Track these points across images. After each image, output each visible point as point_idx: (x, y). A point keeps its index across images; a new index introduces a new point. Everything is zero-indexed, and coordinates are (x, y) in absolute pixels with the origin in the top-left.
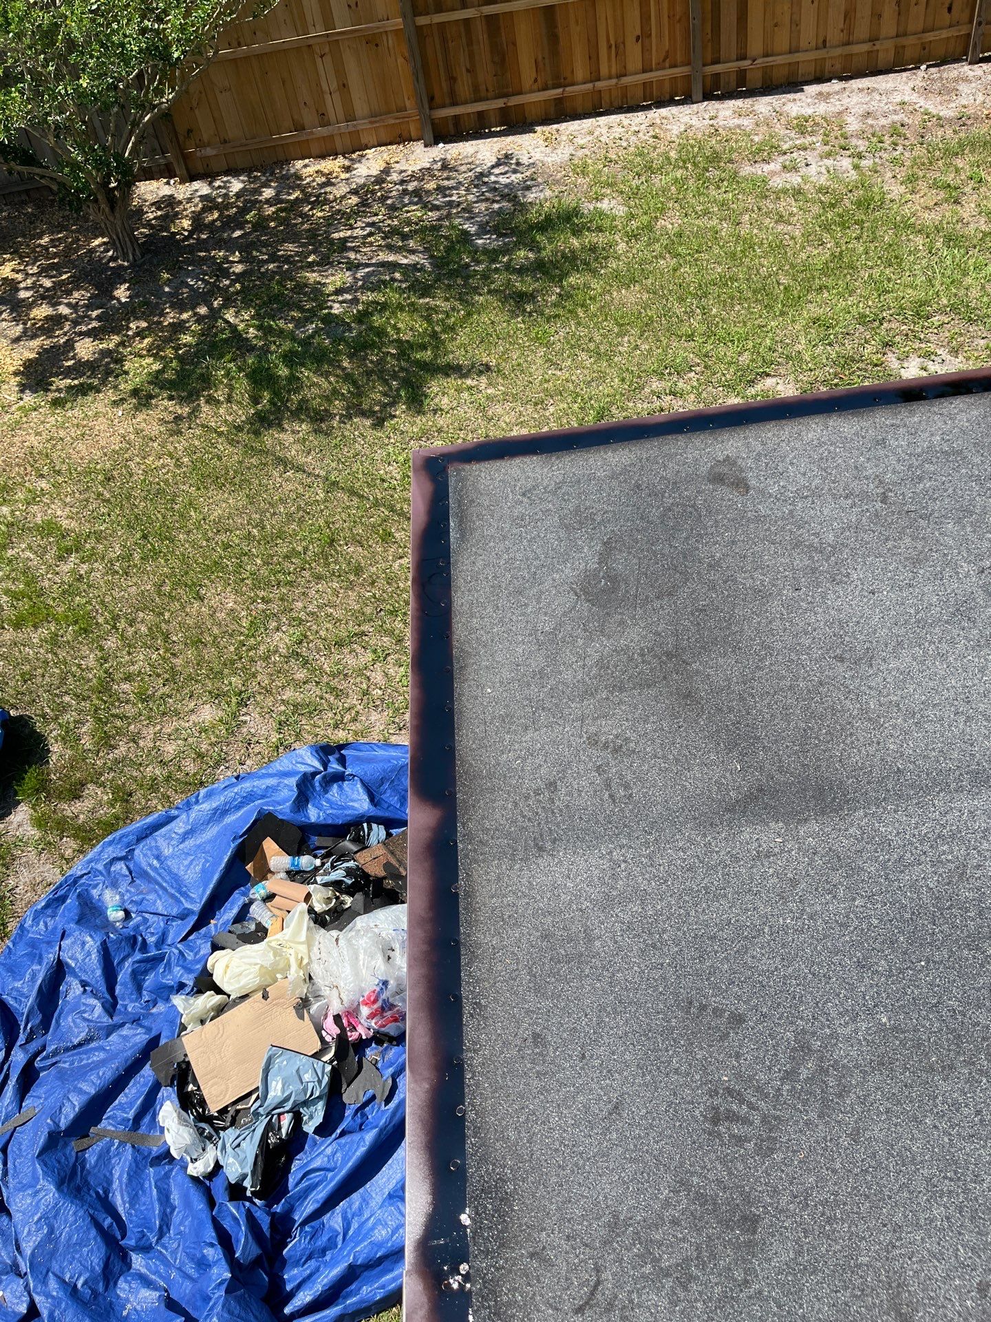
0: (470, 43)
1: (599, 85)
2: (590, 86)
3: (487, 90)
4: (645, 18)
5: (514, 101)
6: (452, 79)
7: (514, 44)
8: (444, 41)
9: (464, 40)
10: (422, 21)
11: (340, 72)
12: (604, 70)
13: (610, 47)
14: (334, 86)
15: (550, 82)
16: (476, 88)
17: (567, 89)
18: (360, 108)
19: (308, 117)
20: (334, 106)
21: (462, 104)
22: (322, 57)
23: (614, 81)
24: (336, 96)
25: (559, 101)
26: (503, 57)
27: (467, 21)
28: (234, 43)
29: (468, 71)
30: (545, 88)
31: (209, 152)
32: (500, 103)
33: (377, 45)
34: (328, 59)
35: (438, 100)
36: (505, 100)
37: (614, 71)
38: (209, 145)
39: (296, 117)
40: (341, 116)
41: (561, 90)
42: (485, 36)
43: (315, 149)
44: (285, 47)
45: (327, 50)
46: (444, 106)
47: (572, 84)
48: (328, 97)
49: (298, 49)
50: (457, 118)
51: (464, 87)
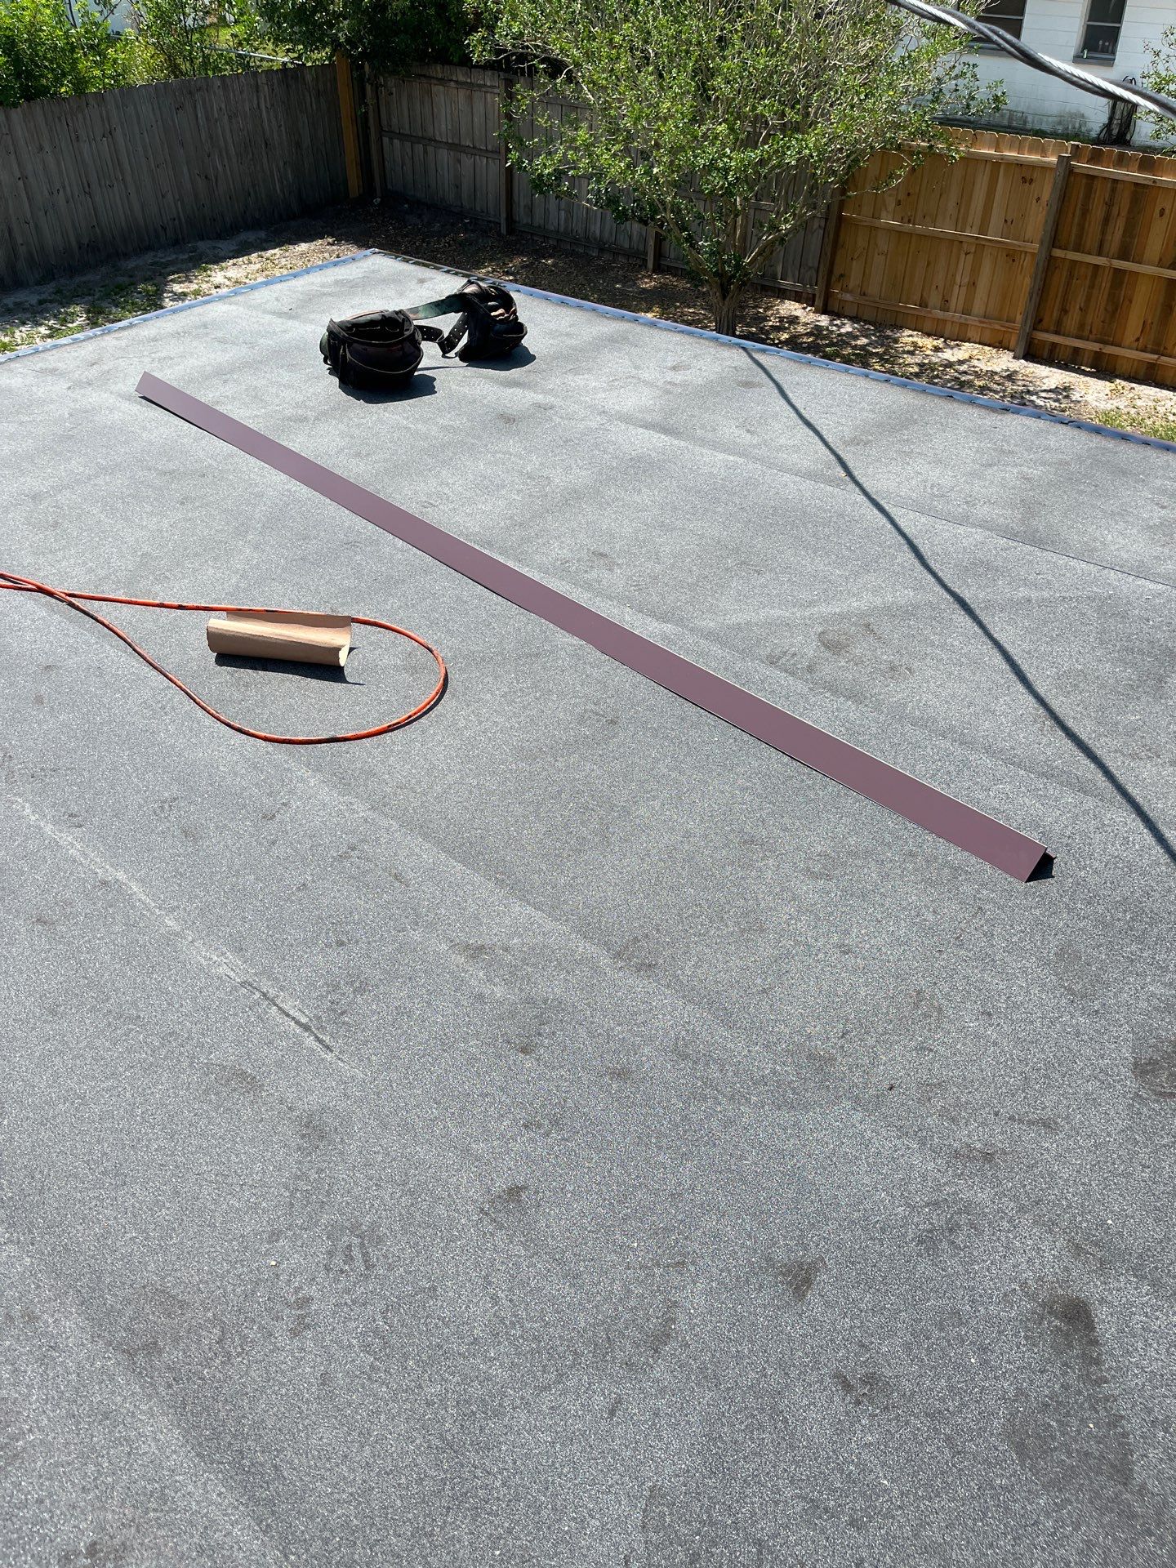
0: (1092, 287)
3: (1091, 332)
5: (1109, 350)
6: (1064, 311)
7: (1131, 301)
8: (1071, 276)
9: (1088, 282)
10: (1058, 253)
11: (975, 271)
14: (966, 280)
15: (1149, 346)
16: (1082, 326)
17: (1162, 358)
18: (978, 307)
19: (934, 299)
20: (957, 298)
21: (1064, 335)
22: (966, 254)
24: (964, 289)
25: (1152, 366)
26: (1116, 308)
27: (1097, 267)
28: (906, 219)
29: (1081, 309)
30: (1144, 350)
31: (848, 297)
32: (1095, 347)
33: (1014, 260)
34: (970, 257)
35: (1045, 323)
36: (1101, 346)
38: (851, 292)
39: (925, 294)
40: (960, 308)
41: (1156, 356)
42: (1108, 285)
43: (928, 326)
44: (941, 236)
45: (973, 250)
46: (1047, 331)
47: (1170, 356)
48: (957, 287)
49: (952, 241)
50: (1054, 345)
51: (1072, 321)
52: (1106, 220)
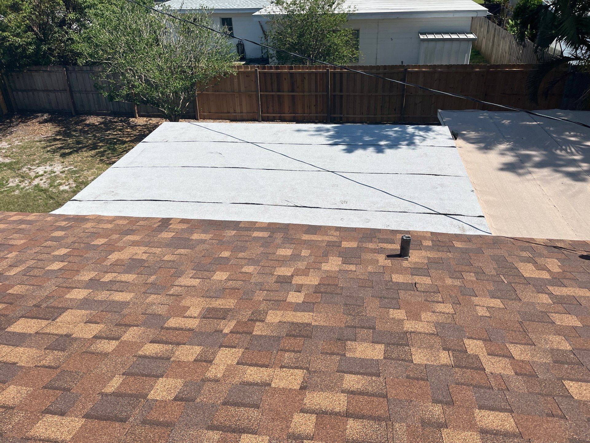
0: (273, 100)
1: (304, 115)
2: (302, 115)
3: (276, 111)
4: (317, 101)
5: (282, 115)
6: (268, 108)
7: (284, 102)
8: (267, 98)
10: (262, 93)
11: (240, 101)
12: (306, 111)
13: (308, 106)
14: (239, 104)
15: (292, 112)
16: (273, 110)
18: (245, 110)
19: (232, 110)
20: (238, 110)
21: (269, 114)
23: (308, 115)
24: (239, 107)
25: (294, 117)
26: (281, 105)
27: (273, 95)
28: (217, 91)
29: (272, 106)
30: (291, 114)
32: (279, 115)
33: (250, 97)
34: (238, 98)
35: (264, 111)
37: (308, 112)
38: (206, 113)
39: (228, 110)
40: (239, 112)
41: (295, 114)
42: (277, 99)
43: (232, 118)
44: (228, 94)
45: (238, 96)
46: (265, 113)
47: (298, 114)
48: (237, 106)
49: (232, 95)
50: (268, 117)
51: (271, 110)
52: (272, 83)
